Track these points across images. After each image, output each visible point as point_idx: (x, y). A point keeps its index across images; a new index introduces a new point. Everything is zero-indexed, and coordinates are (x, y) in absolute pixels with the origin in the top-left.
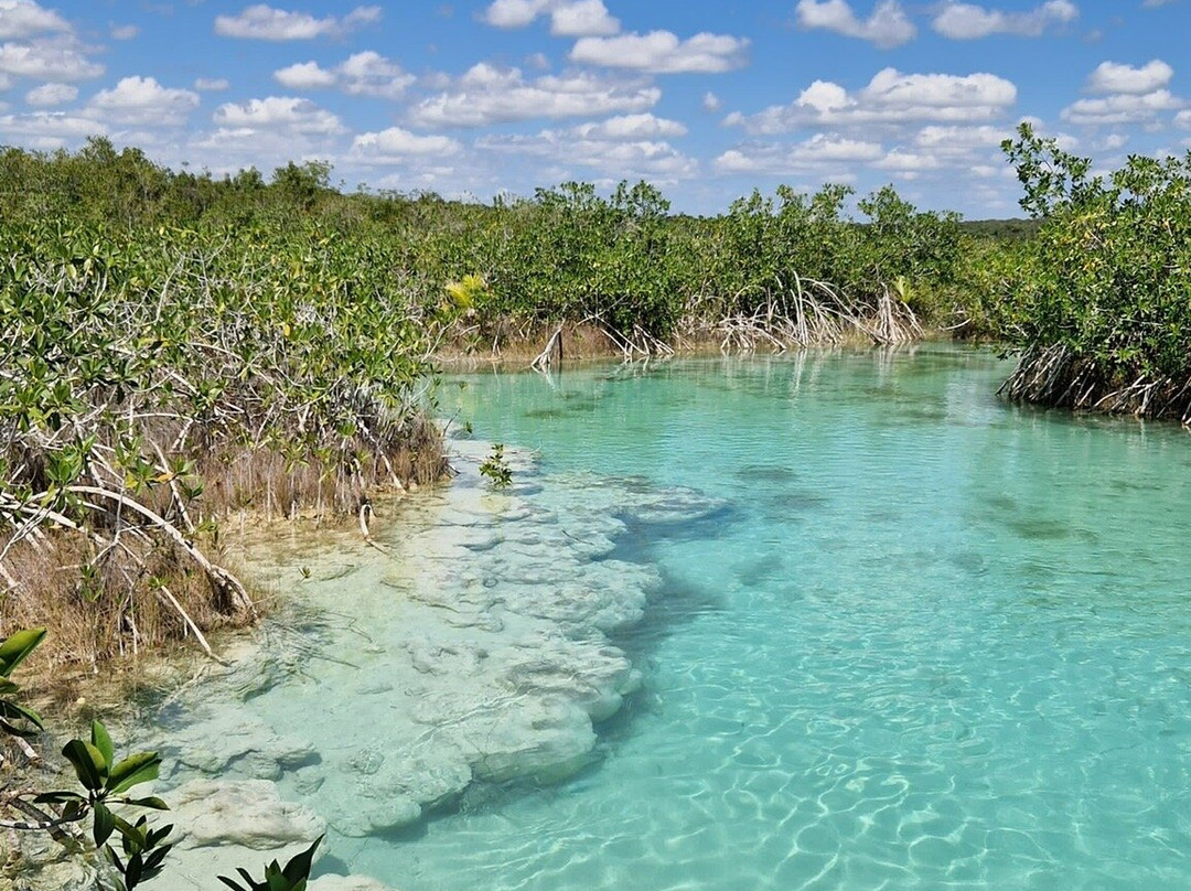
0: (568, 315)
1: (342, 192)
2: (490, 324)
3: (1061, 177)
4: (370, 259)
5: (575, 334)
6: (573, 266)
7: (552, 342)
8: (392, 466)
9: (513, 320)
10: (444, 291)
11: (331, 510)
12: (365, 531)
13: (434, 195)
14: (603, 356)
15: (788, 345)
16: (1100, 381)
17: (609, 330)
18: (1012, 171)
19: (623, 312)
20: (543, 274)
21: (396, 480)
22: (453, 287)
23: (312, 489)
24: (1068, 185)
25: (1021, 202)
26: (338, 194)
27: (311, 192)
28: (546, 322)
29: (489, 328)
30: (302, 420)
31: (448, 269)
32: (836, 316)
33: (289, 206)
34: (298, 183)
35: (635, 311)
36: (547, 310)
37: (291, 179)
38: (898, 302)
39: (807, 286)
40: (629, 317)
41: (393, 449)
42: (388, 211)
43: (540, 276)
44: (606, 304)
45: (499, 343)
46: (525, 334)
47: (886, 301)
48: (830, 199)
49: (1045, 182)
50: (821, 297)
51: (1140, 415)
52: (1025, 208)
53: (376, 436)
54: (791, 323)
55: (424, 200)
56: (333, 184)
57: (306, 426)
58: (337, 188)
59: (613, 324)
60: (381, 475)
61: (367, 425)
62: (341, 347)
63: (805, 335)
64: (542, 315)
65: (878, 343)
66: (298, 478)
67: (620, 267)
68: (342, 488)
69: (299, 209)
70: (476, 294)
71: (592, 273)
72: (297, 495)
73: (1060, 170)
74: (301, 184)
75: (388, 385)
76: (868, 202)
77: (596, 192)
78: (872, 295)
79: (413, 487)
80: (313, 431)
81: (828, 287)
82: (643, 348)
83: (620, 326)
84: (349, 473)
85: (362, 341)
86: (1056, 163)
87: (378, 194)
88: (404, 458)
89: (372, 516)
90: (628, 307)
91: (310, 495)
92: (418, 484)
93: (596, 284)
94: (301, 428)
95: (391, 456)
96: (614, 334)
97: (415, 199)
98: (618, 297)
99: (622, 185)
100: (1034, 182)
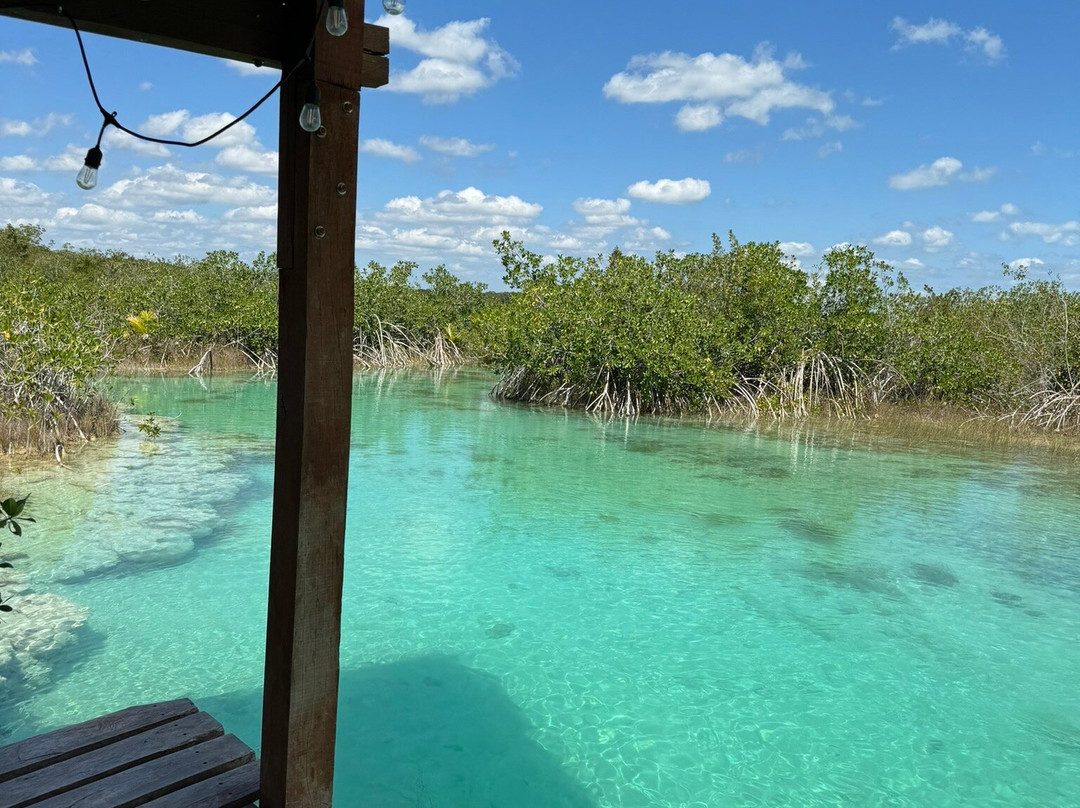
0: (218, 340)
1: (52, 249)
2: (159, 344)
3: (527, 265)
4: (69, 298)
5: (222, 353)
6: (222, 308)
7: (204, 357)
8: (79, 424)
9: (177, 343)
10: (125, 321)
11: (36, 449)
12: (59, 459)
13: (123, 254)
14: (243, 369)
15: (372, 366)
16: (544, 387)
17: (247, 351)
18: (499, 260)
19: (256, 340)
20: (200, 312)
21: (82, 434)
22: (133, 319)
23: (23, 437)
24: (530, 269)
25: (504, 278)
26: (47, 250)
27: (25, 247)
28: (200, 344)
29: (158, 348)
30: (17, 396)
31: (130, 307)
32: (406, 348)
33: (7, 258)
34: (15, 241)
35: (267, 339)
36: (203, 336)
37: (9, 237)
38: (447, 340)
39: (388, 328)
40: (261, 342)
41: (80, 415)
42: (87, 265)
43: (197, 313)
44: (244, 334)
45: (166, 358)
46: (186, 353)
47: (438, 339)
48: (403, 271)
49: (518, 267)
50: (395, 334)
51: (564, 406)
52: (507, 282)
53: (68, 406)
54: (376, 351)
55: (116, 258)
56: (44, 242)
57: (19, 399)
58: (47, 245)
59: (250, 348)
60: (71, 430)
61: (62, 399)
62: (45, 347)
63: (384, 359)
64: (198, 340)
65: (432, 366)
66: (14, 428)
67: (255, 309)
68: (44, 437)
69: (15, 260)
70: (149, 324)
71: (234, 312)
72: (12, 439)
73: (526, 261)
74: (18, 241)
75: (77, 374)
76: (429, 274)
77: (240, 257)
78: (432, 335)
79: (93, 439)
80: (24, 401)
81: (402, 329)
82: (271, 364)
83: (255, 349)
84: (49, 427)
85: (60, 346)
86: (523, 256)
87: (80, 252)
88: (87, 421)
89: (64, 453)
90: (261, 336)
91: (21, 440)
92: (97, 437)
93: (237, 321)
94: (16, 400)
95: (78, 418)
96: (250, 353)
97: (109, 256)
98: (253, 329)
99: (262, 255)
100: (512, 267)
